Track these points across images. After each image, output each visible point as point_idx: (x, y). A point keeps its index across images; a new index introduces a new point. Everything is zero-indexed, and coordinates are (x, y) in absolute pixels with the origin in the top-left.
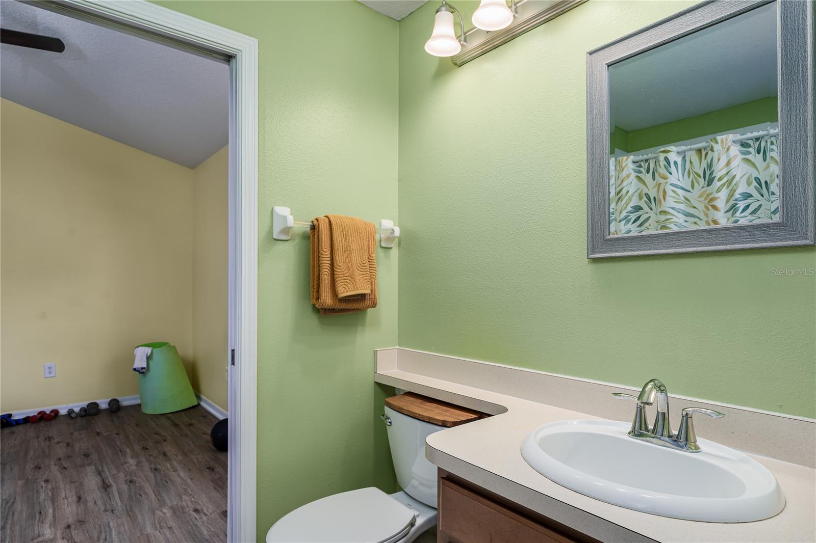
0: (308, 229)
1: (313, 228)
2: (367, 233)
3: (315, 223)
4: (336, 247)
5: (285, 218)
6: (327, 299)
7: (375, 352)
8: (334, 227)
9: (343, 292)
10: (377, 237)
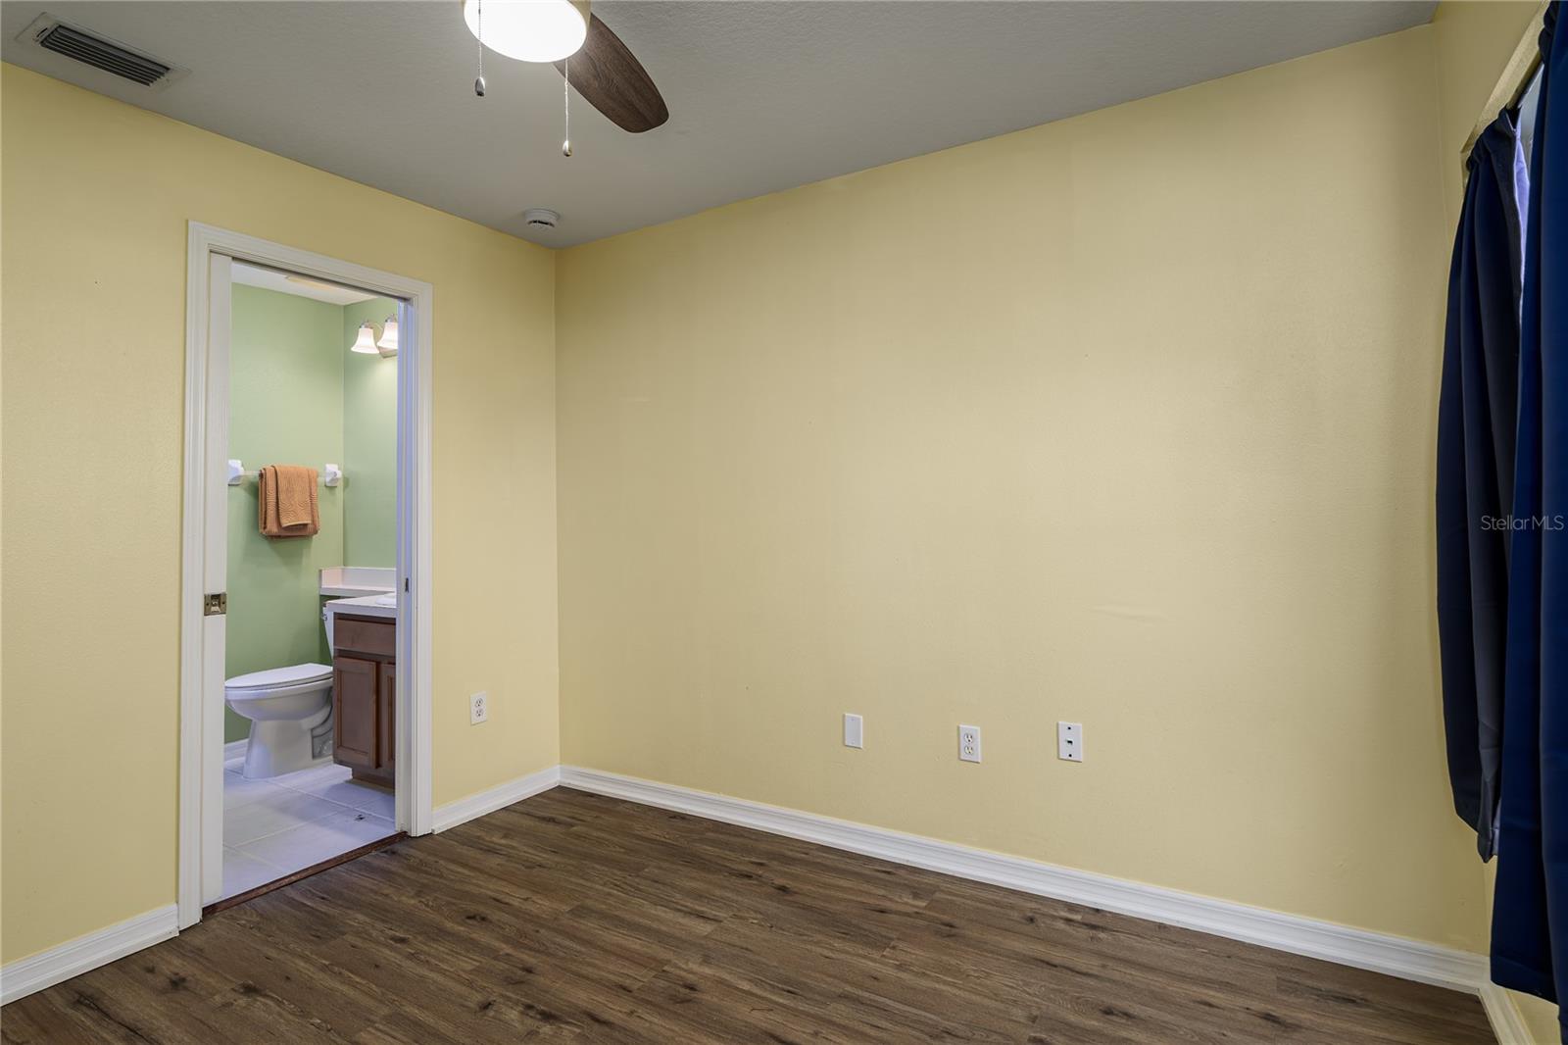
0: (258, 479)
1: (261, 475)
2: (311, 479)
3: (263, 472)
4: (280, 490)
5: (237, 469)
6: (272, 527)
7: (321, 571)
8: (279, 474)
9: (286, 523)
10: (320, 480)
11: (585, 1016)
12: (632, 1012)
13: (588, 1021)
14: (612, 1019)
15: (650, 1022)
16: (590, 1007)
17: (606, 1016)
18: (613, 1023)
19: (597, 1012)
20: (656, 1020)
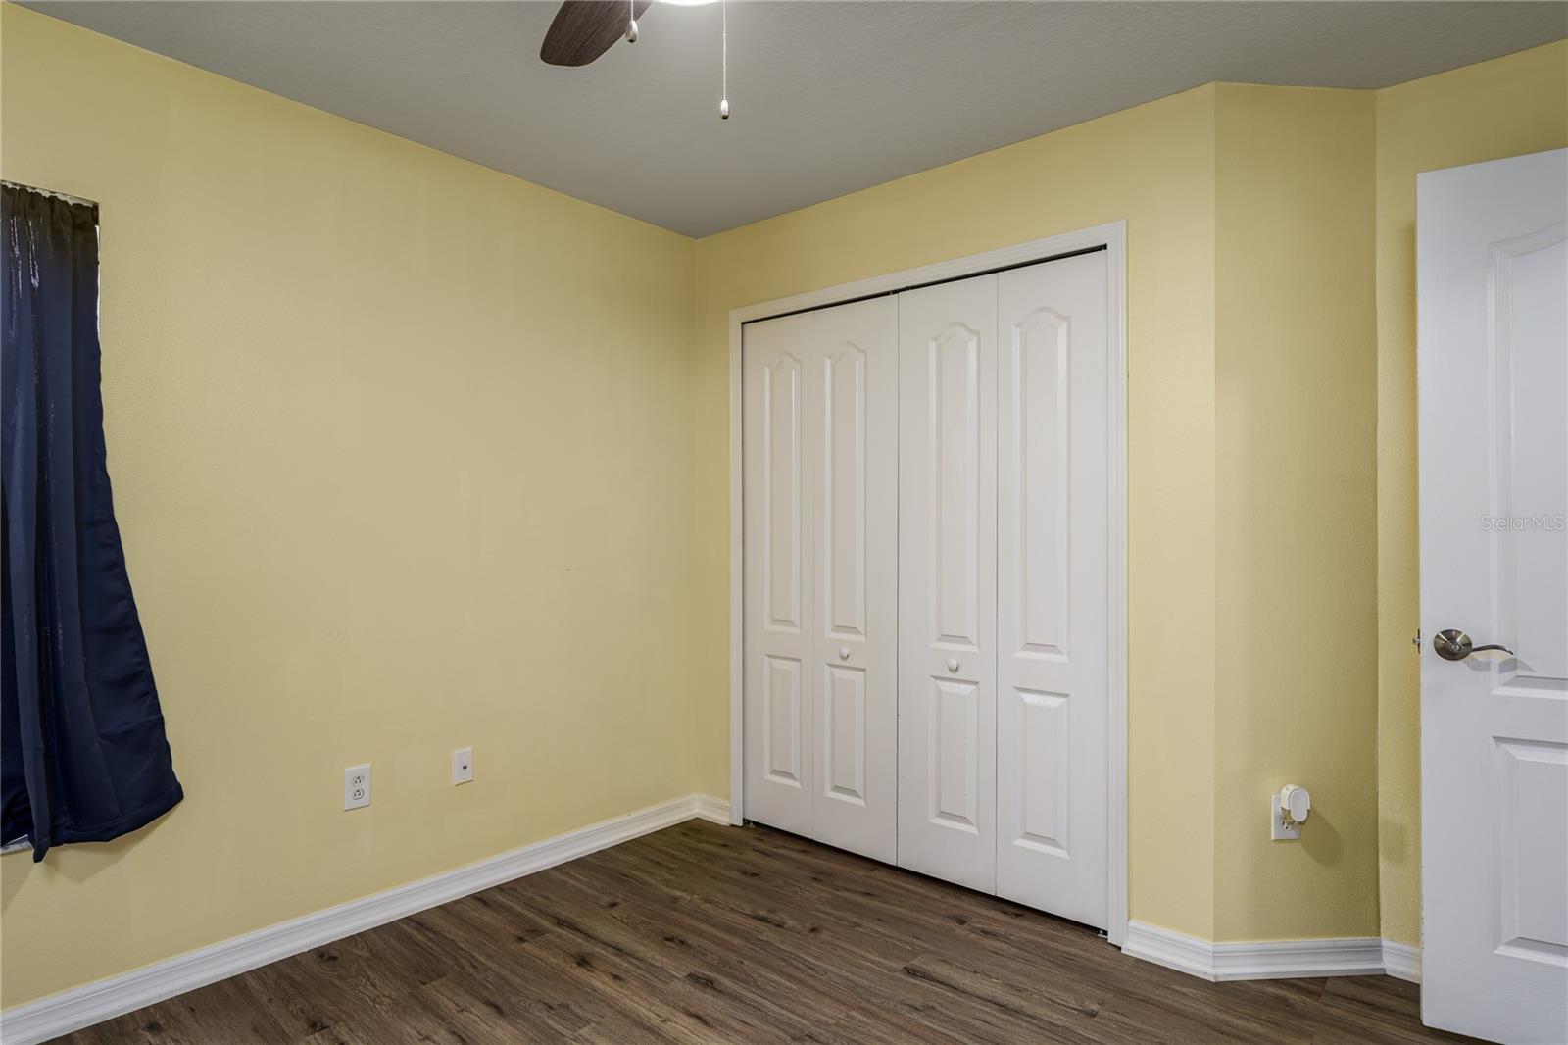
11: (711, 1023)
12: (665, 1021)
13: (708, 1019)
14: (685, 1017)
15: (649, 1010)
16: (706, 1031)
17: (691, 1021)
18: (684, 1013)
19: (700, 1027)
20: (644, 1010)
